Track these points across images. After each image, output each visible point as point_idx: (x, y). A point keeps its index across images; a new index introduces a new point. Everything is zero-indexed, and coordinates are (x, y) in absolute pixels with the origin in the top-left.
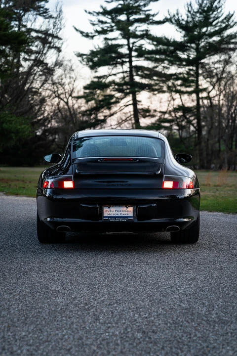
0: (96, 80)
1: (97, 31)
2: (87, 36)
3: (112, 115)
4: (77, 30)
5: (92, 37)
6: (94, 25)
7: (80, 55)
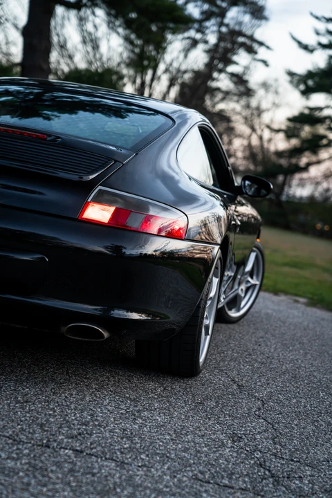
0: (307, 112)
1: (320, 44)
2: (306, 48)
3: (319, 162)
4: (294, 39)
5: (312, 51)
6: (318, 33)
7: (291, 74)
